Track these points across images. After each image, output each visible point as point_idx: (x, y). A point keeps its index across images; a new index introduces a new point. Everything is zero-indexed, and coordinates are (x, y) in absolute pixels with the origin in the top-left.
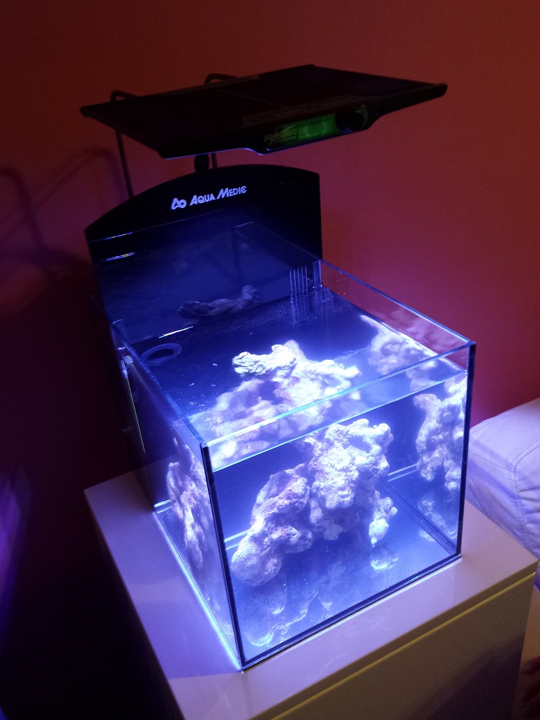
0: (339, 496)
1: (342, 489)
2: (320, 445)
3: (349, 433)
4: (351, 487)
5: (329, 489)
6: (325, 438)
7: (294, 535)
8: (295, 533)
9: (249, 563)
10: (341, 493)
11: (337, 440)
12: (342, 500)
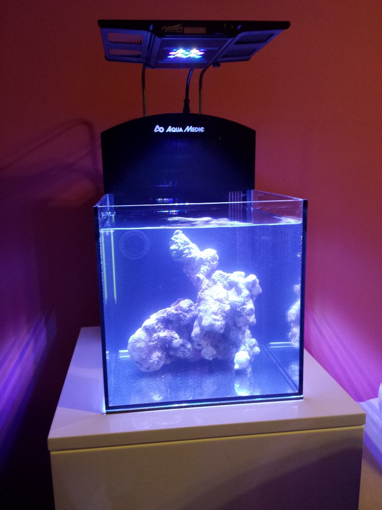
0: (212, 318)
1: (216, 314)
2: (207, 281)
3: (229, 278)
4: (223, 316)
5: (206, 311)
6: (212, 278)
7: (176, 339)
9: (138, 345)
10: (214, 317)
11: (219, 280)
12: (214, 322)
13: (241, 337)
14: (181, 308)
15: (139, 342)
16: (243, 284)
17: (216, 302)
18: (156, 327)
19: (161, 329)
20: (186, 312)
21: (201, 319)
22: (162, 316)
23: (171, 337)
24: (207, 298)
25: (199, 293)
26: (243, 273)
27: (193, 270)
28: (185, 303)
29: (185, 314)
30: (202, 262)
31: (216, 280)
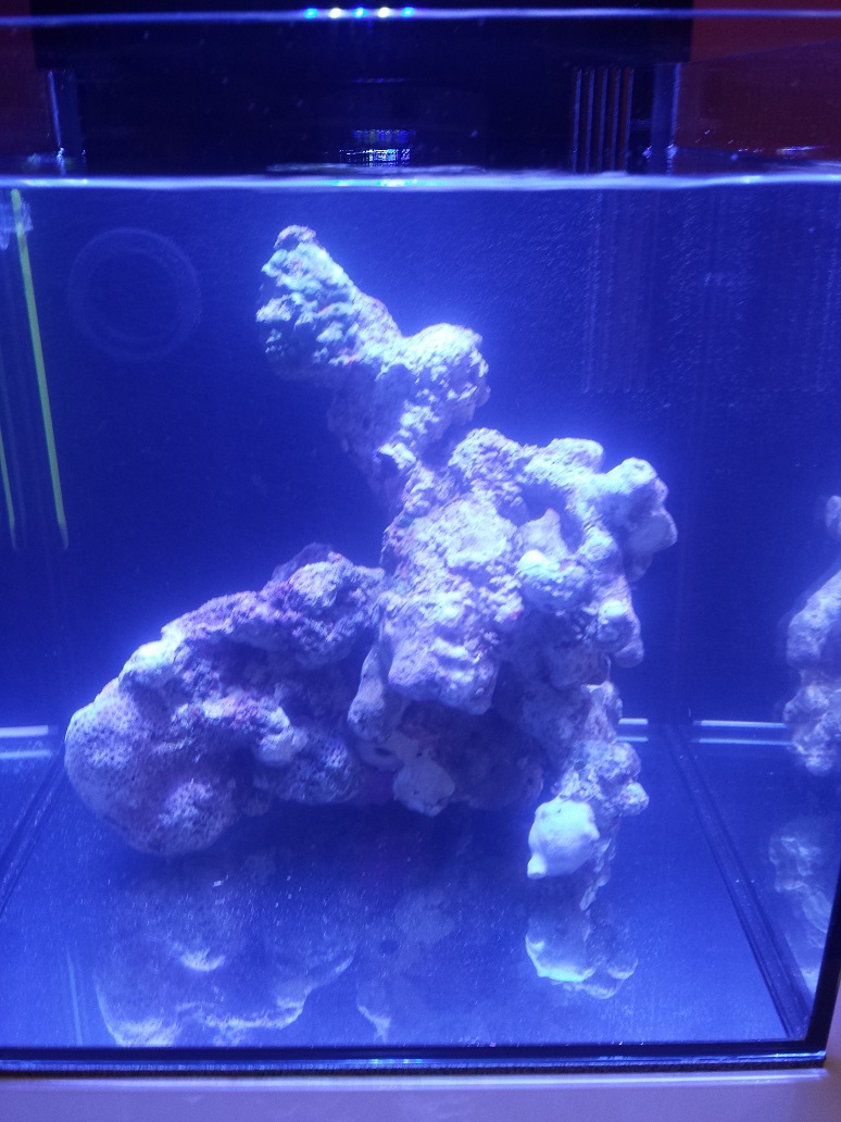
0: (434, 654)
1: (451, 635)
2: (426, 478)
3: (528, 468)
4: (484, 643)
5: (409, 619)
6: (451, 463)
7: (276, 730)
8: (280, 729)
9: (99, 757)
10: (440, 645)
11: (482, 477)
12: (442, 672)
13: (566, 731)
14: (295, 600)
15: (103, 744)
16: (591, 502)
17: (457, 579)
18: (188, 676)
19: (213, 685)
20: (318, 618)
21: (387, 653)
22: (213, 628)
23: (253, 721)
24: (421, 558)
25: (390, 530)
26: (594, 448)
27: (366, 425)
28: (316, 578)
29: (317, 626)
30: (405, 385)
31: (468, 474)
